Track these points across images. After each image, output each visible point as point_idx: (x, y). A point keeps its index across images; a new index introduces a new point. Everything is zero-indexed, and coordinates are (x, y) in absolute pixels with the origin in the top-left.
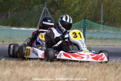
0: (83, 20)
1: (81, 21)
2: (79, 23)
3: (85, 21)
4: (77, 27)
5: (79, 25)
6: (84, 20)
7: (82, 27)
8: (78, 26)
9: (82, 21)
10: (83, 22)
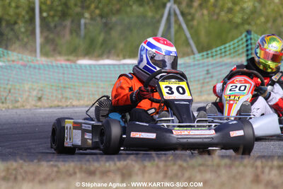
0: (244, 35)
1: (240, 38)
2: (234, 44)
3: (249, 37)
4: (230, 54)
5: (234, 48)
6: (246, 36)
7: (243, 53)
8: (232, 51)
9: (242, 39)
10: (245, 40)
